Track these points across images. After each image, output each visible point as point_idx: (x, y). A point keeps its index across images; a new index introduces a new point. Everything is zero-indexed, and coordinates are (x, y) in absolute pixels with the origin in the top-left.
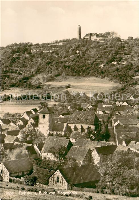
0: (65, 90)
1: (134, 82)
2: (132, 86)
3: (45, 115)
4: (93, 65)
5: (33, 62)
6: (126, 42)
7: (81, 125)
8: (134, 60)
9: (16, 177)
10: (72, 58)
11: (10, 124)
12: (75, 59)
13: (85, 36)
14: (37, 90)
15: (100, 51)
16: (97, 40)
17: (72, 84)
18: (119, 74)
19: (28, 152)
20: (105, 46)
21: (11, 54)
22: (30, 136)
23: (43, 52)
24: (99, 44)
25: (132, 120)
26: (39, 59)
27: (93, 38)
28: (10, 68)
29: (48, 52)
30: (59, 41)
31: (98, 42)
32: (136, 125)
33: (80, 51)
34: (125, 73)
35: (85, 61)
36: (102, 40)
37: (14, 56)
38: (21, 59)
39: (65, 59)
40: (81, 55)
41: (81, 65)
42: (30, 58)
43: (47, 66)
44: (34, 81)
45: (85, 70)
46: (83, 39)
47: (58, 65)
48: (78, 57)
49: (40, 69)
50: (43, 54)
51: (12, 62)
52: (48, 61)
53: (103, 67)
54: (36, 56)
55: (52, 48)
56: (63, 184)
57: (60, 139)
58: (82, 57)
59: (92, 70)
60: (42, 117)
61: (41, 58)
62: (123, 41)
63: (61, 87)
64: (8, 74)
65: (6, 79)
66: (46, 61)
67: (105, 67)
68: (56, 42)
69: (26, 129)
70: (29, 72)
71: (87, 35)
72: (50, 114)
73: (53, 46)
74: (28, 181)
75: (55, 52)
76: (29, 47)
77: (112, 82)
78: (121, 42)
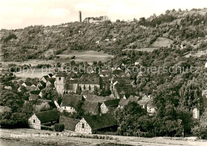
0: (71, 60)
1: (123, 53)
2: (121, 57)
3: (60, 78)
4: (92, 42)
5: (45, 40)
6: (115, 24)
7: (89, 85)
8: (122, 38)
9: (47, 125)
10: (75, 36)
11: (32, 86)
12: (77, 37)
13: (85, 20)
14: (50, 61)
15: (96, 31)
16: (94, 22)
17: (76, 56)
18: (112, 47)
19: (50, 106)
20: (100, 27)
21: (28, 34)
22: (49, 95)
23: (53, 32)
24: (96, 25)
25: (127, 80)
26: (50, 38)
27: (91, 21)
28: (28, 45)
29: (57, 32)
30: (64, 24)
31: (95, 24)
32: (130, 84)
33: (81, 31)
34: (115, 47)
35: (85, 39)
36: (97, 22)
37: (31, 36)
38: (36, 38)
39: (70, 37)
40: (82, 34)
41: (82, 41)
42: (43, 37)
43: (56, 43)
44: (47, 54)
45: (85, 46)
46: (83, 22)
47: (65, 42)
48: (79, 36)
49: (51, 45)
50: (53, 34)
51: (29, 40)
52: (57, 39)
53: (99, 43)
54: (48, 35)
55: (59, 29)
56: (88, 129)
57: (75, 96)
58: (83, 36)
59: (91, 46)
60: (58, 79)
61: (52, 37)
62: (113, 23)
63: (68, 58)
64: (26, 49)
65: (25, 53)
66: (56, 39)
67: (101, 43)
68: (63, 25)
69: (46, 89)
70: (43, 48)
71: (86, 19)
72: (65, 77)
73: (60, 27)
74: (57, 128)
75: (62, 32)
76: (42, 28)
77: (106, 54)
78: (111, 24)
